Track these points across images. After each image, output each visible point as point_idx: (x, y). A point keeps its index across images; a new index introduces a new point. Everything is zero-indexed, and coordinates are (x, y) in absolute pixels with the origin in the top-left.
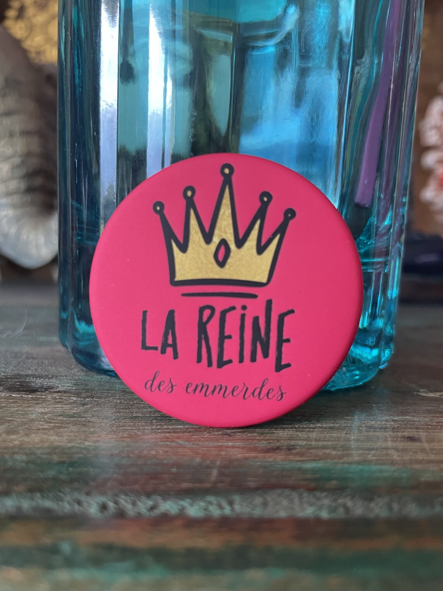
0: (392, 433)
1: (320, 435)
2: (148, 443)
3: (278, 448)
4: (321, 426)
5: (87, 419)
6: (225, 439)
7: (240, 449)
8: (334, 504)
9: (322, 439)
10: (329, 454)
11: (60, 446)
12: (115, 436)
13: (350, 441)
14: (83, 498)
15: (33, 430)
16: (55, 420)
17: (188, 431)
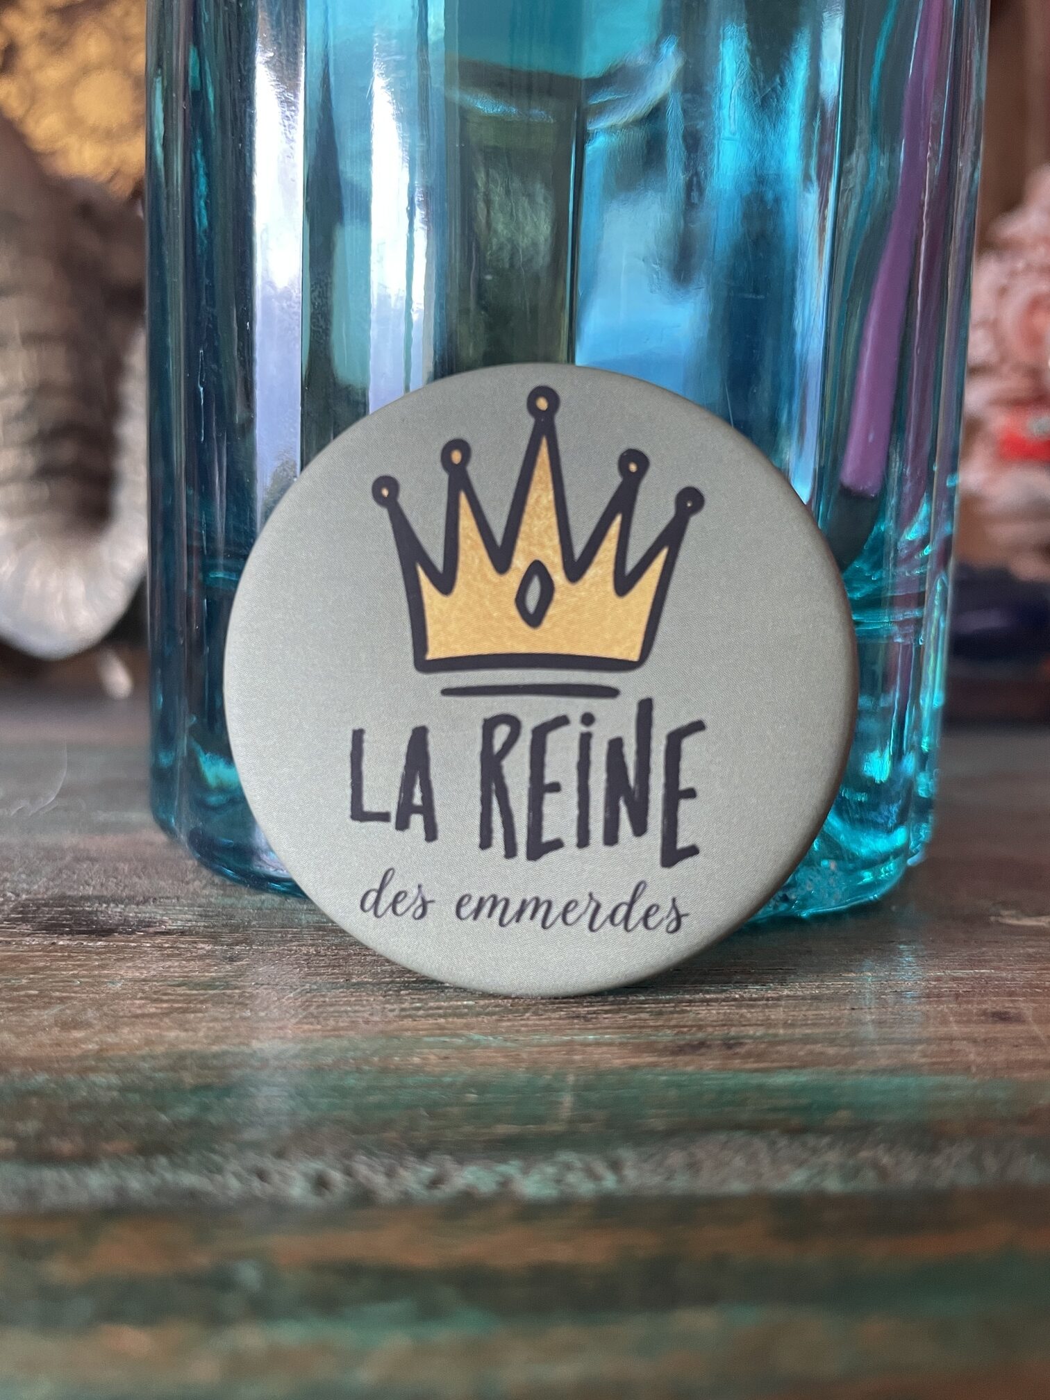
0: (955, 1006)
1: (792, 1013)
2: (398, 1038)
3: (702, 1044)
4: (791, 993)
5: (244, 992)
6: (577, 1026)
7: (616, 1048)
8: (851, 1162)
9: (799, 1023)
10: (822, 1053)
11: (192, 1052)
12: (319, 1027)
13: (865, 1024)
14: (269, 1163)
15: (122, 1017)
16: (170, 994)
17: (486, 1011)
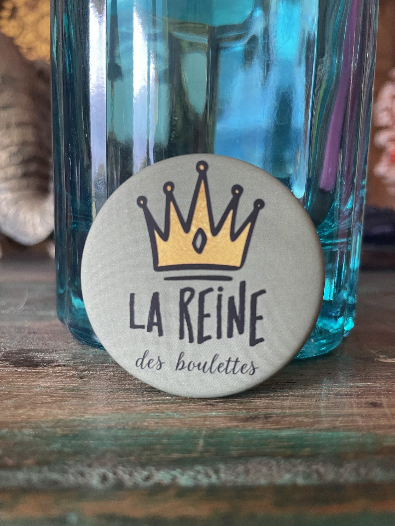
0: (357, 399)
1: (293, 403)
2: (140, 414)
3: (256, 417)
4: (293, 393)
5: (85, 392)
6: (209, 409)
7: (223, 419)
8: (308, 471)
9: (295, 407)
10: (302, 421)
11: (62, 420)
12: (111, 408)
13: (320, 408)
14: (85, 469)
15: (37, 404)
16: (57, 393)
17: (175, 402)
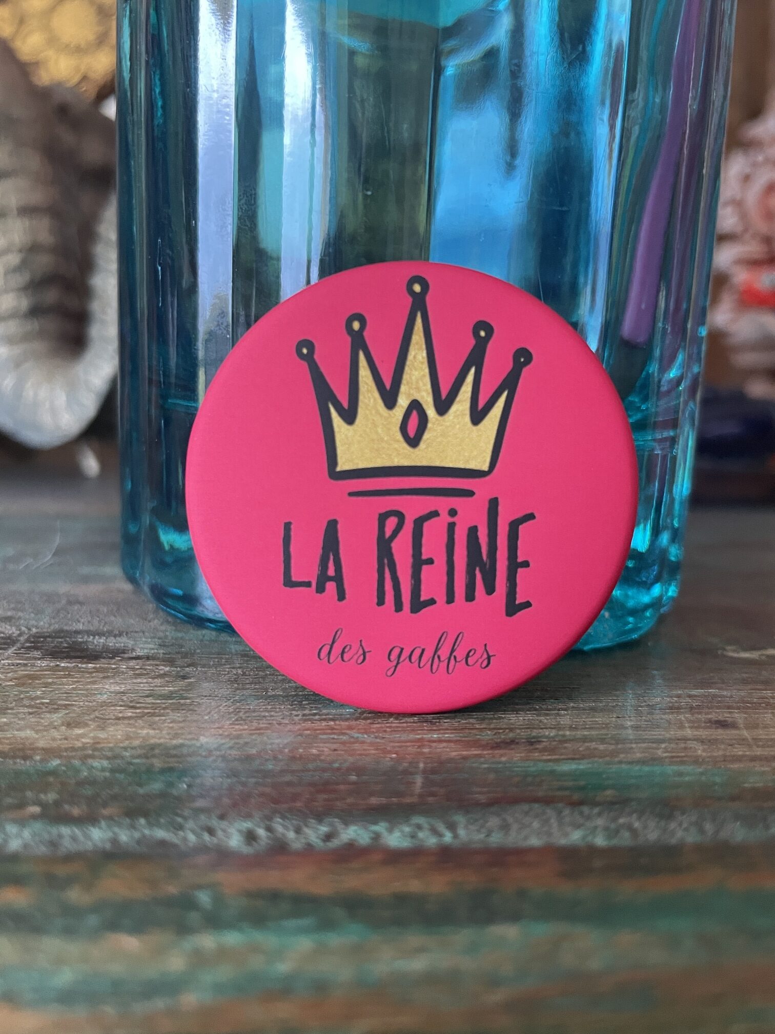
0: (690, 715)
1: (576, 720)
2: (302, 736)
3: (513, 742)
4: (575, 705)
5: (193, 701)
6: (426, 728)
7: (452, 744)
8: (613, 826)
9: (581, 727)
10: (595, 749)
11: (160, 745)
12: (246, 727)
13: (626, 728)
14: (214, 822)
15: (109, 719)
16: (141, 703)
17: (362, 717)
